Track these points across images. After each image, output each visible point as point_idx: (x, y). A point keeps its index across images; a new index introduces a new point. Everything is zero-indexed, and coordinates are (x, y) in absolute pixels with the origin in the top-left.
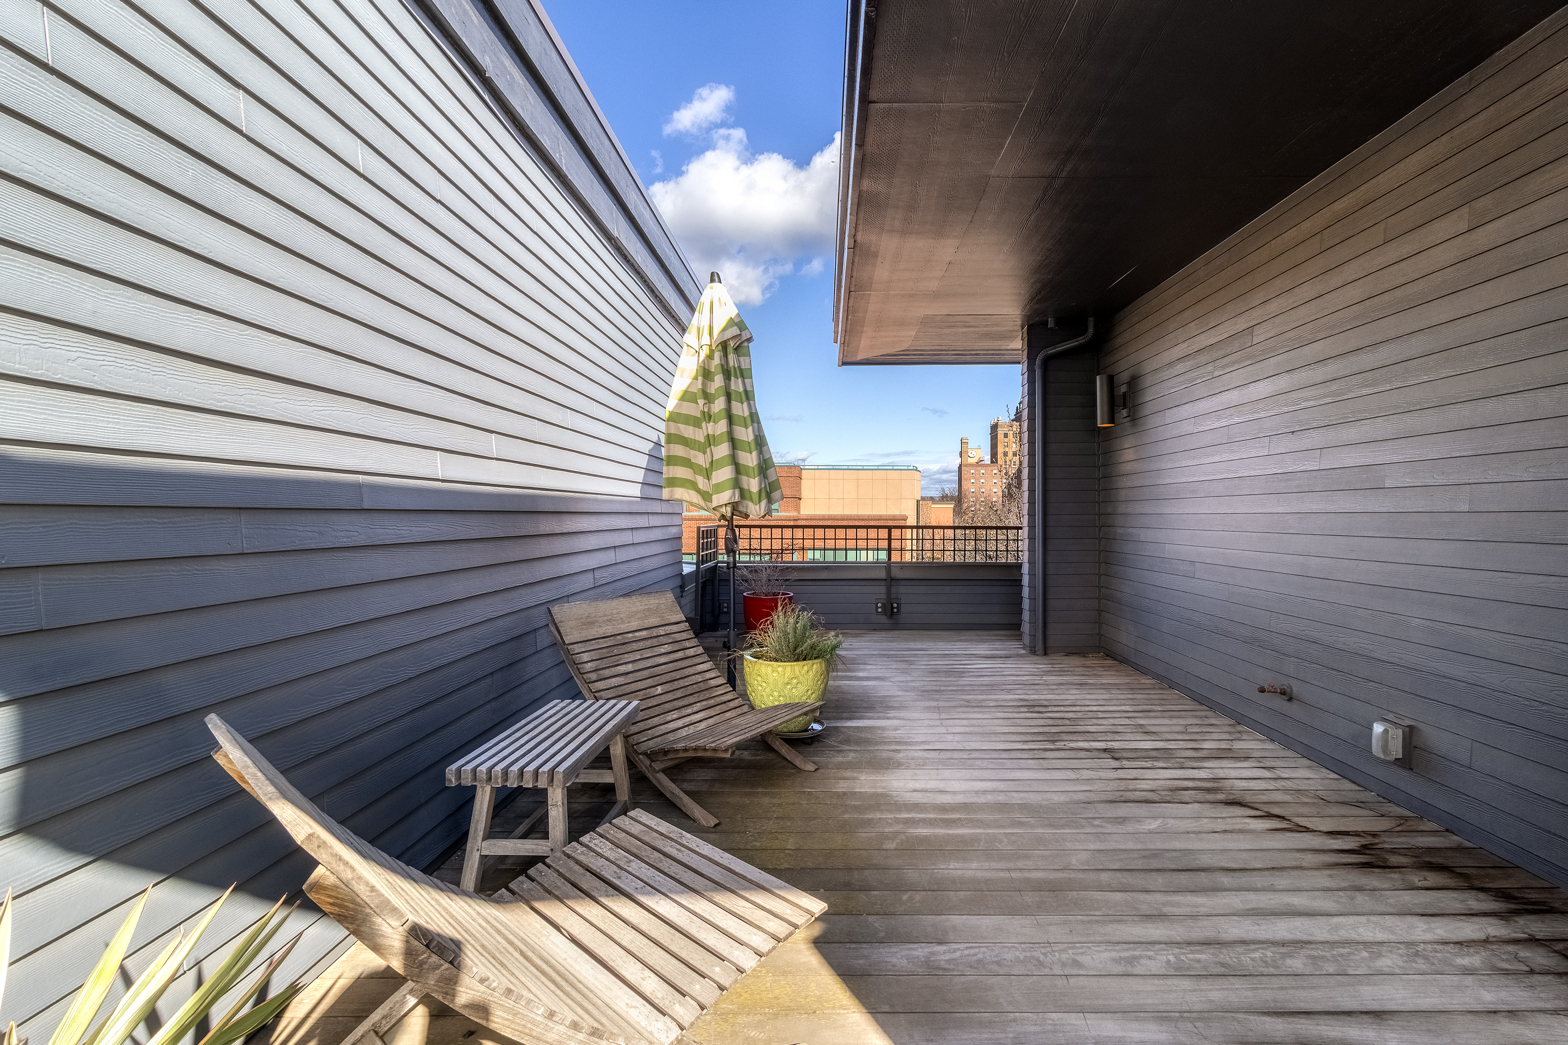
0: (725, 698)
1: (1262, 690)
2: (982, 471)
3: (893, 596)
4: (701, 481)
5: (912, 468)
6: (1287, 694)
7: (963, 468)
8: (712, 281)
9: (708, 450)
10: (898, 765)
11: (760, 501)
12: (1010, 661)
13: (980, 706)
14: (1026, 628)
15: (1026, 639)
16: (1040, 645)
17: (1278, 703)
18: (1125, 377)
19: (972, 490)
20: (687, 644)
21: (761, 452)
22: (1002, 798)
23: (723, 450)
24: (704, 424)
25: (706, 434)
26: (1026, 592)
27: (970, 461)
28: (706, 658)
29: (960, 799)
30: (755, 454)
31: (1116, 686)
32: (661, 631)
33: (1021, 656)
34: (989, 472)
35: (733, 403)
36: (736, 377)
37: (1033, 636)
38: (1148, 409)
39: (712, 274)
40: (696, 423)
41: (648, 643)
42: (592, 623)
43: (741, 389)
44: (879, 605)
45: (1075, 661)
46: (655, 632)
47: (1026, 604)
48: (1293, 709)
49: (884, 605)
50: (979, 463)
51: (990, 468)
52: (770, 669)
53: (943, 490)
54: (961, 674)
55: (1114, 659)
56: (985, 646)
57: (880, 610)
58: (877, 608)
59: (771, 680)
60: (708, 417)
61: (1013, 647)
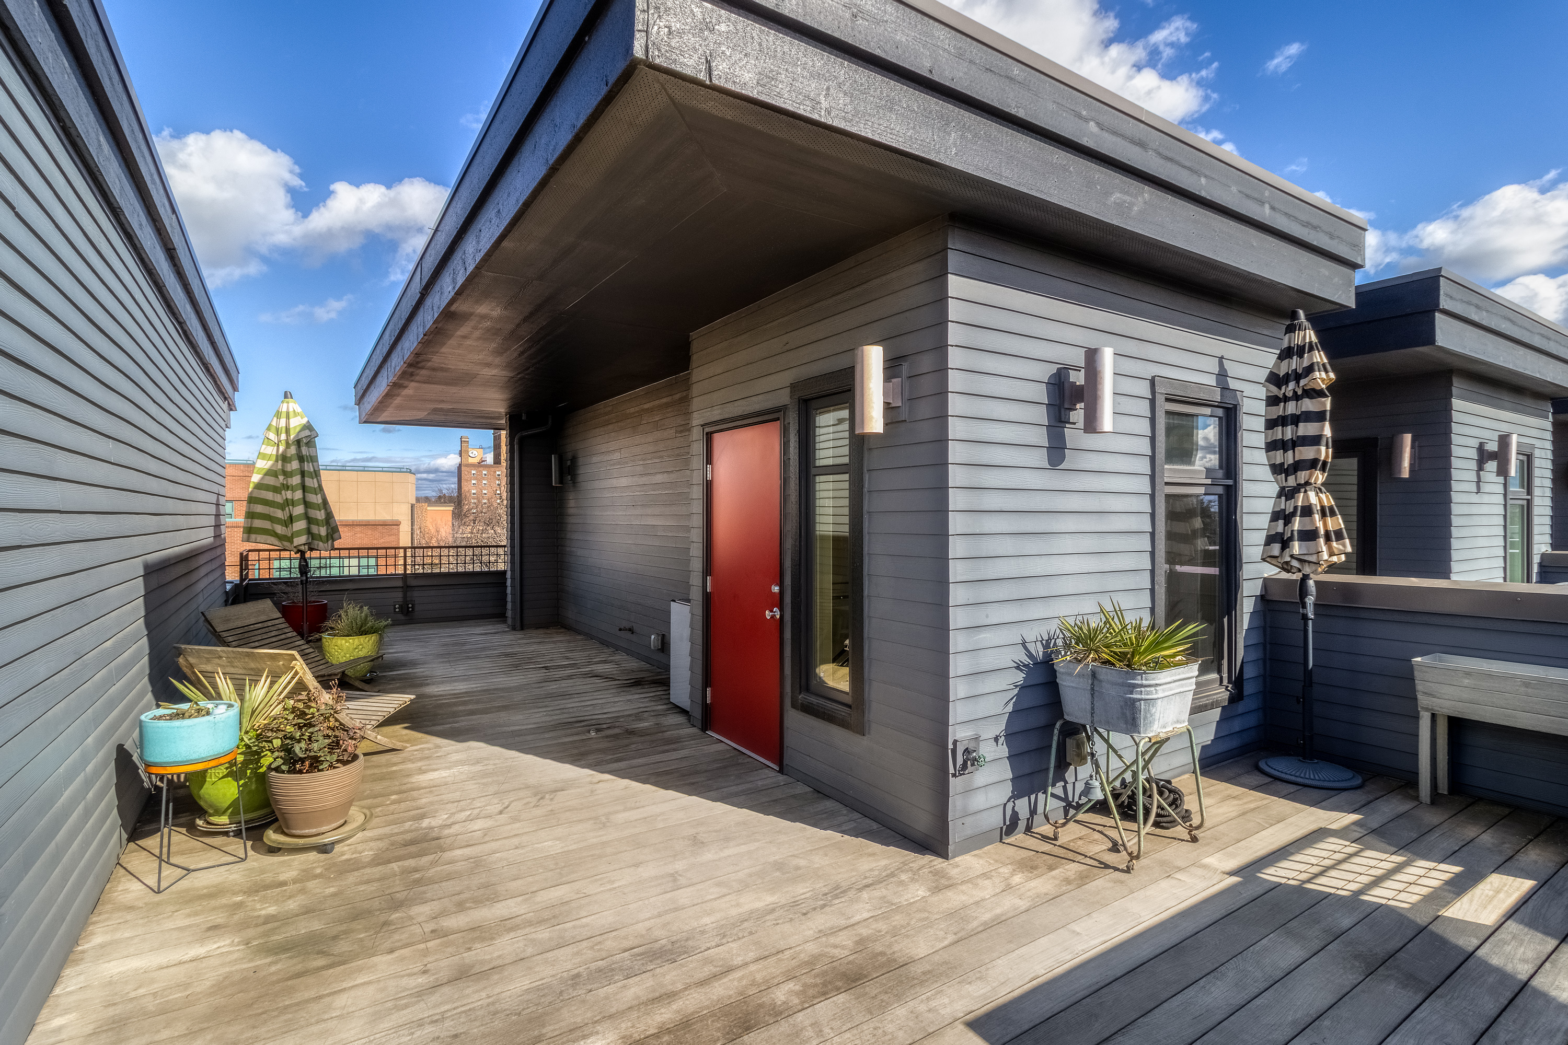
0: (316, 659)
1: (620, 630)
2: (484, 472)
3: (408, 599)
4: (279, 529)
5: (405, 470)
6: (631, 630)
7: (463, 468)
8: (286, 397)
9: (287, 508)
10: (428, 684)
11: (327, 541)
12: (497, 635)
13: (475, 658)
14: (509, 614)
15: (509, 621)
16: (518, 624)
17: (627, 635)
18: (569, 456)
19: (473, 491)
20: (286, 631)
21: (326, 510)
22: (485, 688)
23: (299, 510)
24: (283, 492)
25: (285, 498)
26: (509, 590)
27: (471, 460)
28: (300, 638)
29: (464, 691)
30: (323, 511)
31: (560, 641)
32: (269, 623)
33: (506, 632)
34: (492, 473)
35: (306, 479)
36: (308, 462)
37: (514, 619)
38: (581, 478)
39: (286, 393)
40: (276, 490)
41: (263, 631)
42: (229, 620)
43: (312, 470)
44: (397, 606)
45: (541, 631)
46: (266, 624)
47: (509, 598)
48: (633, 638)
49: (401, 607)
50: (481, 464)
51: (493, 469)
52: (344, 641)
53: (441, 491)
54: (464, 644)
55: (566, 628)
56: (482, 628)
57: (397, 610)
58: (396, 608)
59: (345, 647)
60: (287, 487)
61: (501, 627)
